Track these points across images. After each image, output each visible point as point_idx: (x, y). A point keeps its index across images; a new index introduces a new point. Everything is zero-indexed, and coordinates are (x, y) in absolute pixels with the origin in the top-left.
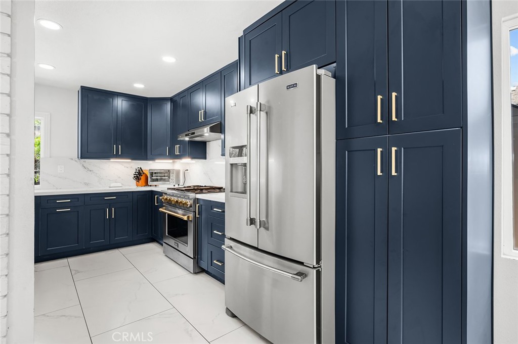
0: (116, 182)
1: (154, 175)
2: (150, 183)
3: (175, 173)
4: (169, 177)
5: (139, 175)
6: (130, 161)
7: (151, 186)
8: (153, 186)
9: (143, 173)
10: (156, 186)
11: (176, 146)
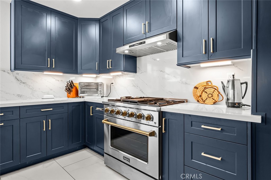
0: (48, 94)
2: (80, 95)
3: (102, 86)
4: (97, 90)
5: (70, 88)
6: (61, 74)
7: (80, 97)
9: (74, 86)
11: (108, 61)
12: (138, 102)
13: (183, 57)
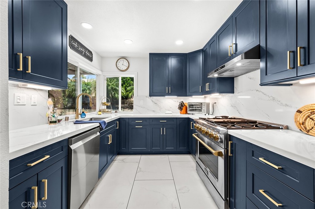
0: (169, 111)
1: (191, 106)
2: (188, 112)
3: (206, 105)
4: (202, 108)
5: (182, 106)
6: (176, 97)
7: (189, 114)
8: (191, 114)
9: (184, 105)
10: (193, 114)
11: (206, 84)
12: (215, 122)
13: (266, 75)
